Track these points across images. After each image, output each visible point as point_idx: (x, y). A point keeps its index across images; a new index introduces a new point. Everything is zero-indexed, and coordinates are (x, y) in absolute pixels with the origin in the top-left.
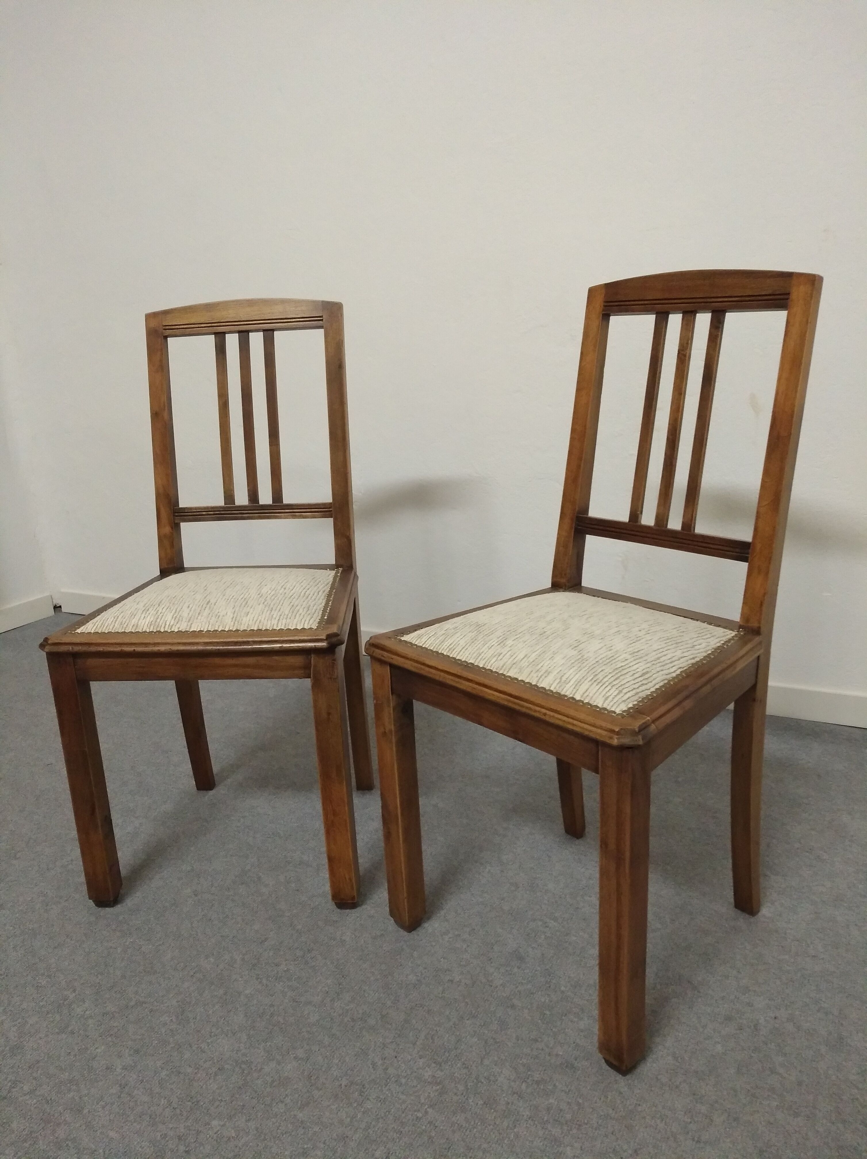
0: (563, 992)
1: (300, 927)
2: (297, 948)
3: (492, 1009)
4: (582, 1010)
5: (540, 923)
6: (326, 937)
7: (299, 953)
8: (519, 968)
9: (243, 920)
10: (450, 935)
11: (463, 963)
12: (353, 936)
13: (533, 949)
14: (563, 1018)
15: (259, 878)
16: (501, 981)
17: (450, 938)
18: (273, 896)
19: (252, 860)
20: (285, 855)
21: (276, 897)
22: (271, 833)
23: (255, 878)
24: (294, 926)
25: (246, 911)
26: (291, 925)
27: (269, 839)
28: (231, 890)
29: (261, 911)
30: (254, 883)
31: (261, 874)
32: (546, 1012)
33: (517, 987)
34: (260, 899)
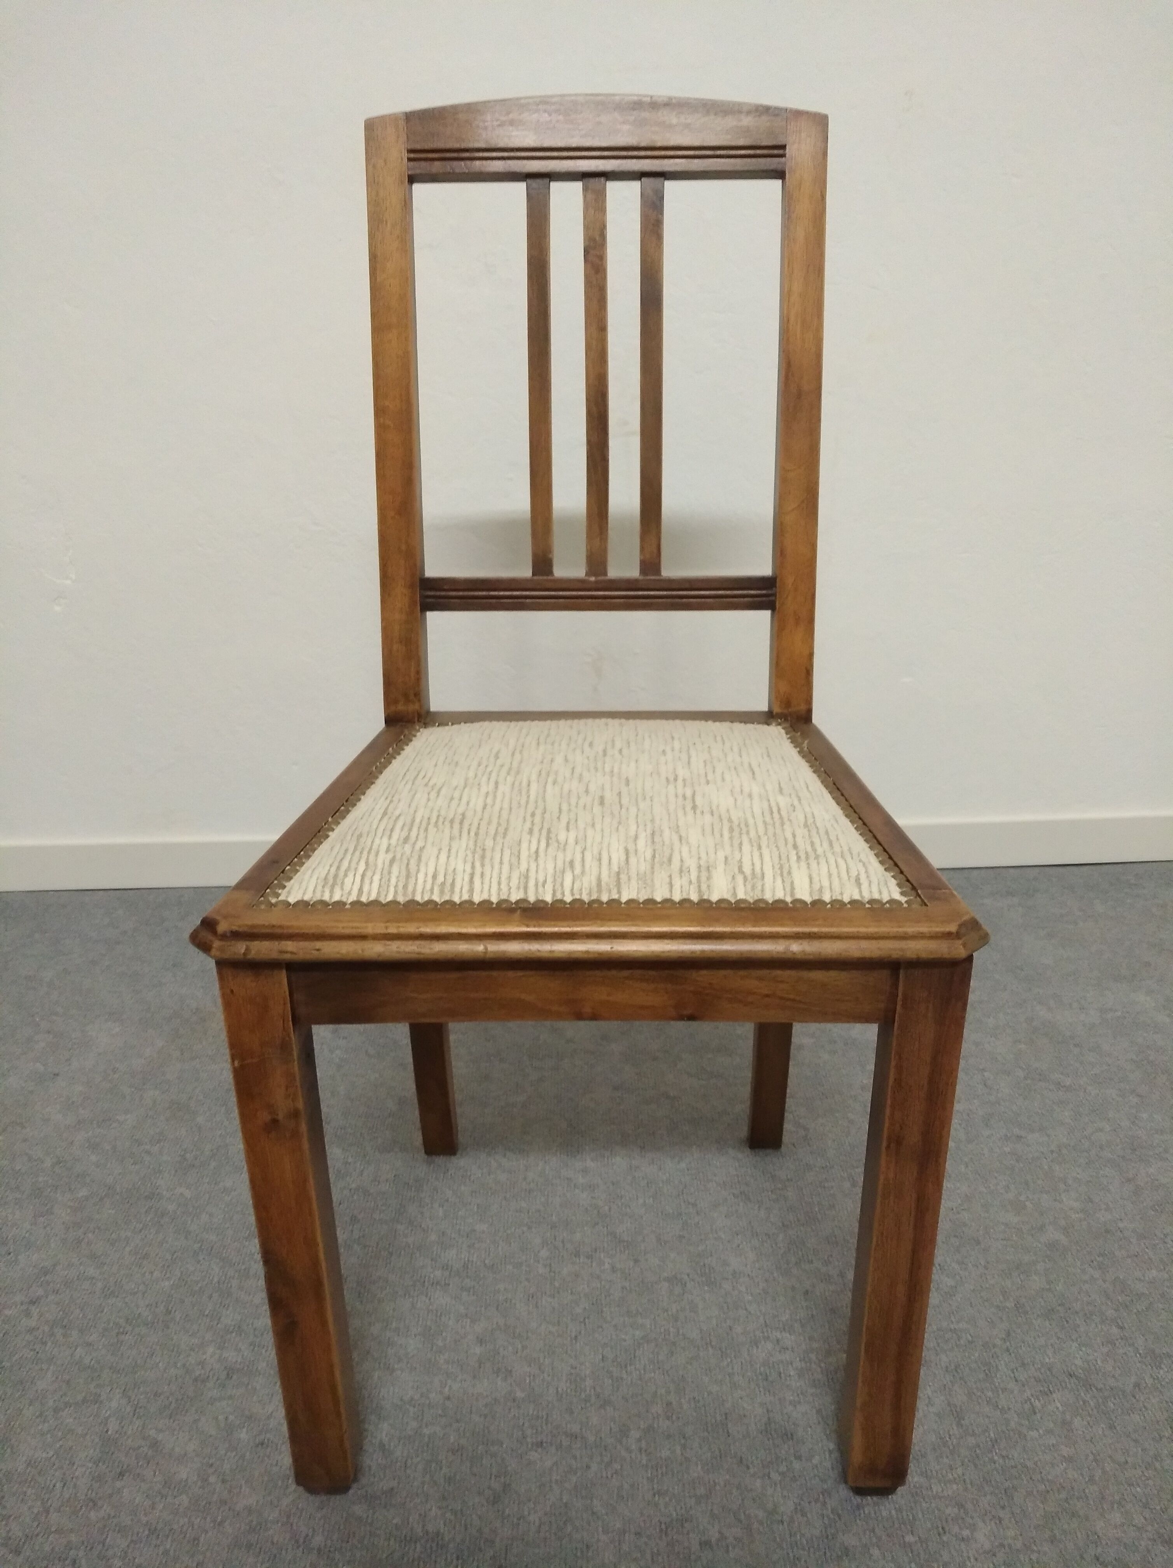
4: (961, 1506)
5: (769, 1346)
6: (392, 1542)
8: (799, 1458)
10: (635, 1434)
11: (701, 1491)
12: (448, 1515)
13: (795, 1406)
14: (945, 1538)
15: (155, 1445)
16: (791, 1505)
17: (639, 1440)
18: (212, 1479)
19: (114, 1404)
20: (184, 1365)
21: (224, 1481)
22: (122, 1322)
23: (146, 1449)
24: (304, 1542)
25: (168, 1547)
26: (297, 1541)
27: (122, 1337)
28: (100, 1503)
29: (207, 1532)
30: (148, 1463)
31: (152, 1433)
32: (910, 1538)
33: (824, 1504)
34: (184, 1499)
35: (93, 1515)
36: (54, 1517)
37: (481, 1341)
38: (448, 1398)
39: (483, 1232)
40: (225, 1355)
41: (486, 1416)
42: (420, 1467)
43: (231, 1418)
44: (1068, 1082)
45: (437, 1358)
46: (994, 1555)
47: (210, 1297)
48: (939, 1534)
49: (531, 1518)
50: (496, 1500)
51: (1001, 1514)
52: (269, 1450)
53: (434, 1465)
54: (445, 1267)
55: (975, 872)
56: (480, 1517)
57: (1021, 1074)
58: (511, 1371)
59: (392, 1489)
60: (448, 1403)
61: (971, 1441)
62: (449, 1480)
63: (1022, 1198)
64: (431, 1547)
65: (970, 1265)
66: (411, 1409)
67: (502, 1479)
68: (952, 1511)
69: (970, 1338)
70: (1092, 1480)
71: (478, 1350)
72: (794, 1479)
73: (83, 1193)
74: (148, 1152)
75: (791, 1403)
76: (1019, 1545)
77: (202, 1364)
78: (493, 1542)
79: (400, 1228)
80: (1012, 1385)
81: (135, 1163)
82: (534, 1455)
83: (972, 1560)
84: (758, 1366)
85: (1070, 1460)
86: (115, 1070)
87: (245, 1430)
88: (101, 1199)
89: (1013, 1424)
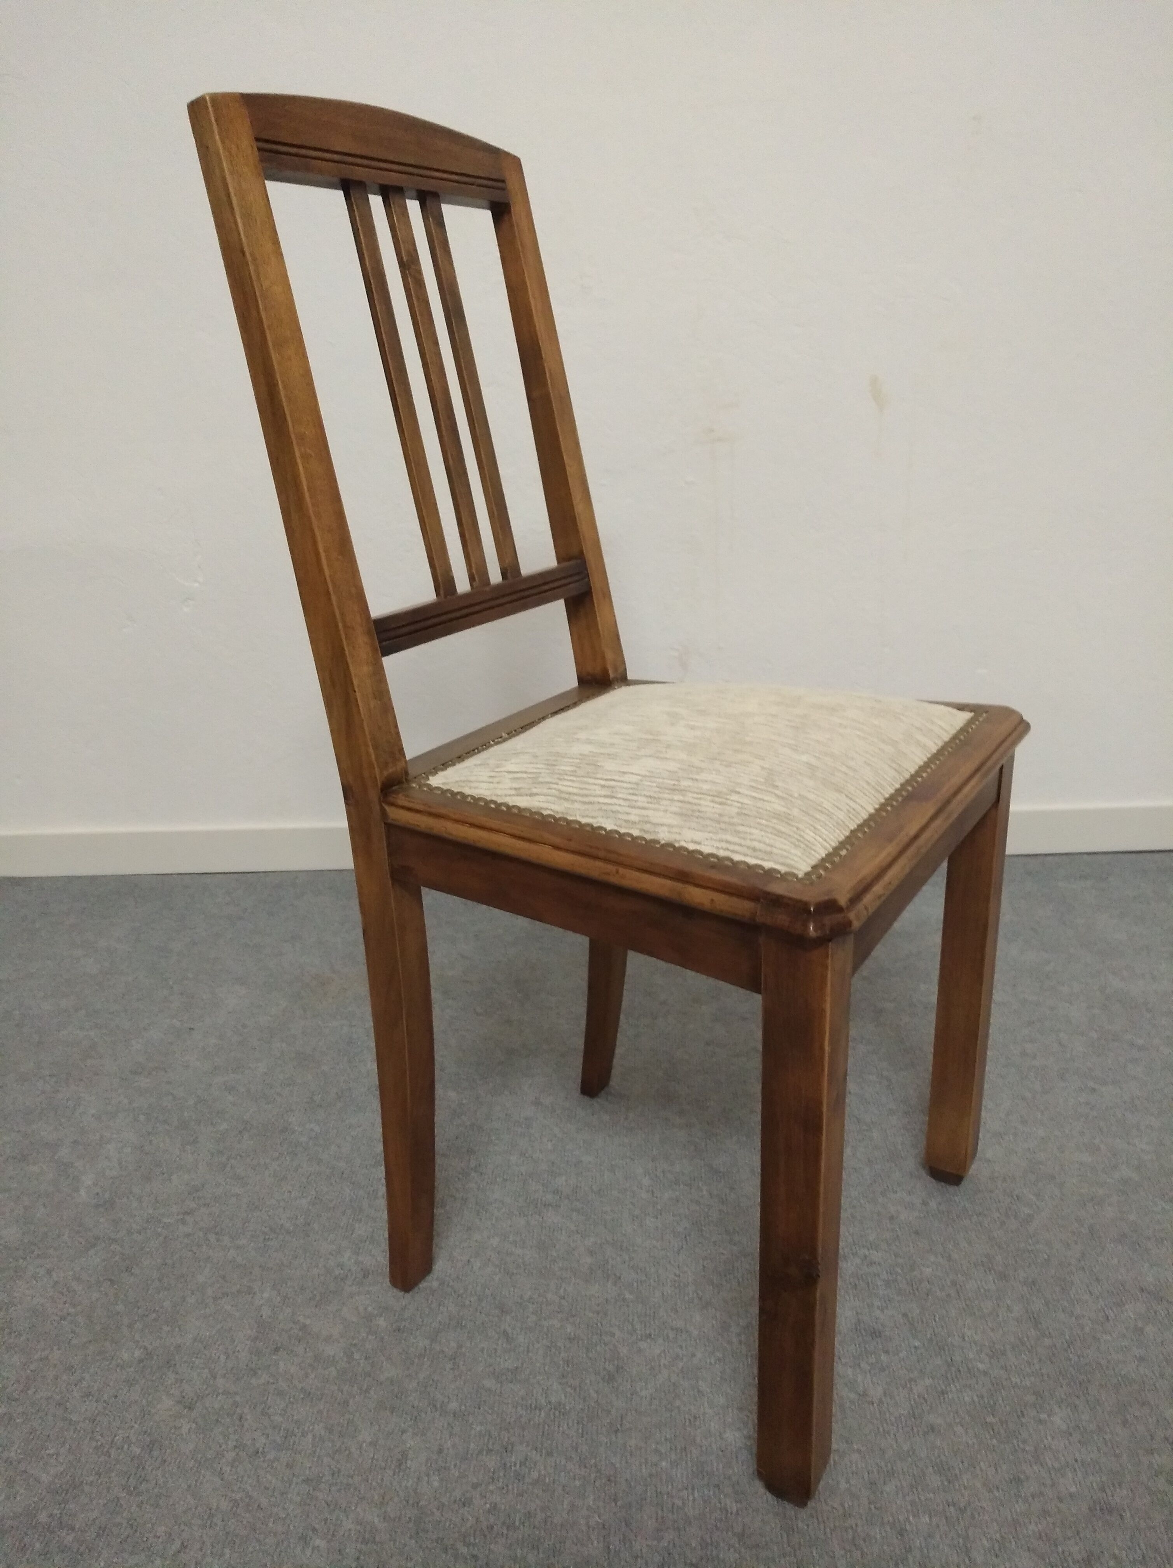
0: (985, 1373)
1: (453, 1405)
2: (480, 1452)
3: (906, 1447)
4: (1038, 1394)
5: (858, 1261)
6: (519, 1409)
7: (492, 1462)
8: (887, 1352)
9: (330, 1430)
12: (569, 1390)
14: (1024, 1420)
15: (303, 1328)
16: (880, 1390)
17: (739, 1335)
18: (357, 1356)
19: (266, 1295)
20: (325, 1267)
21: (366, 1358)
22: (266, 1230)
23: (296, 1331)
24: (441, 1407)
25: (322, 1407)
26: (435, 1406)
27: (269, 1243)
28: (259, 1372)
29: (355, 1397)
30: (299, 1342)
31: (301, 1319)
32: (990, 1419)
33: (911, 1389)
34: (333, 1371)
35: (254, 1381)
36: (220, 1382)
37: (591, 1253)
38: (564, 1298)
39: (590, 1163)
40: (360, 1258)
41: (598, 1313)
42: (541, 1351)
43: (370, 1309)
44: (1140, 1042)
45: (552, 1266)
46: (1071, 1435)
47: (344, 1213)
48: (1018, 1417)
49: (643, 1393)
50: (610, 1378)
51: (1077, 1402)
52: (405, 1335)
53: (553, 1350)
54: (556, 1192)
55: (1050, 858)
56: (597, 1392)
57: (1095, 1035)
58: (620, 1278)
59: (517, 1368)
60: (564, 1302)
61: (1047, 1342)
62: (567, 1362)
63: (1096, 1141)
64: (554, 1414)
65: (1046, 1196)
66: (530, 1305)
67: (616, 1362)
68: (1030, 1398)
69: (1046, 1257)
70: (1162, 1376)
71: (589, 1260)
72: (883, 1369)
73: (224, 1126)
74: (279, 1094)
75: (878, 1308)
76: (1093, 1427)
77: (341, 1266)
78: (609, 1412)
79: (513, 1159)
80: (1087, 1297)
81: (268, 1103)
82: (643, 1345)
83: (1049, 1438)
84: (847, 1278)
85: (1142, 1359)
86: (244, 1026)
87: (382, 1318)
88: (240, 1132)
89: (1087, 1329)
